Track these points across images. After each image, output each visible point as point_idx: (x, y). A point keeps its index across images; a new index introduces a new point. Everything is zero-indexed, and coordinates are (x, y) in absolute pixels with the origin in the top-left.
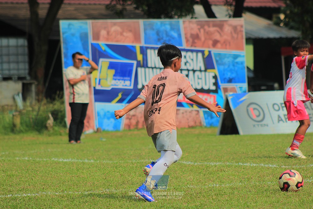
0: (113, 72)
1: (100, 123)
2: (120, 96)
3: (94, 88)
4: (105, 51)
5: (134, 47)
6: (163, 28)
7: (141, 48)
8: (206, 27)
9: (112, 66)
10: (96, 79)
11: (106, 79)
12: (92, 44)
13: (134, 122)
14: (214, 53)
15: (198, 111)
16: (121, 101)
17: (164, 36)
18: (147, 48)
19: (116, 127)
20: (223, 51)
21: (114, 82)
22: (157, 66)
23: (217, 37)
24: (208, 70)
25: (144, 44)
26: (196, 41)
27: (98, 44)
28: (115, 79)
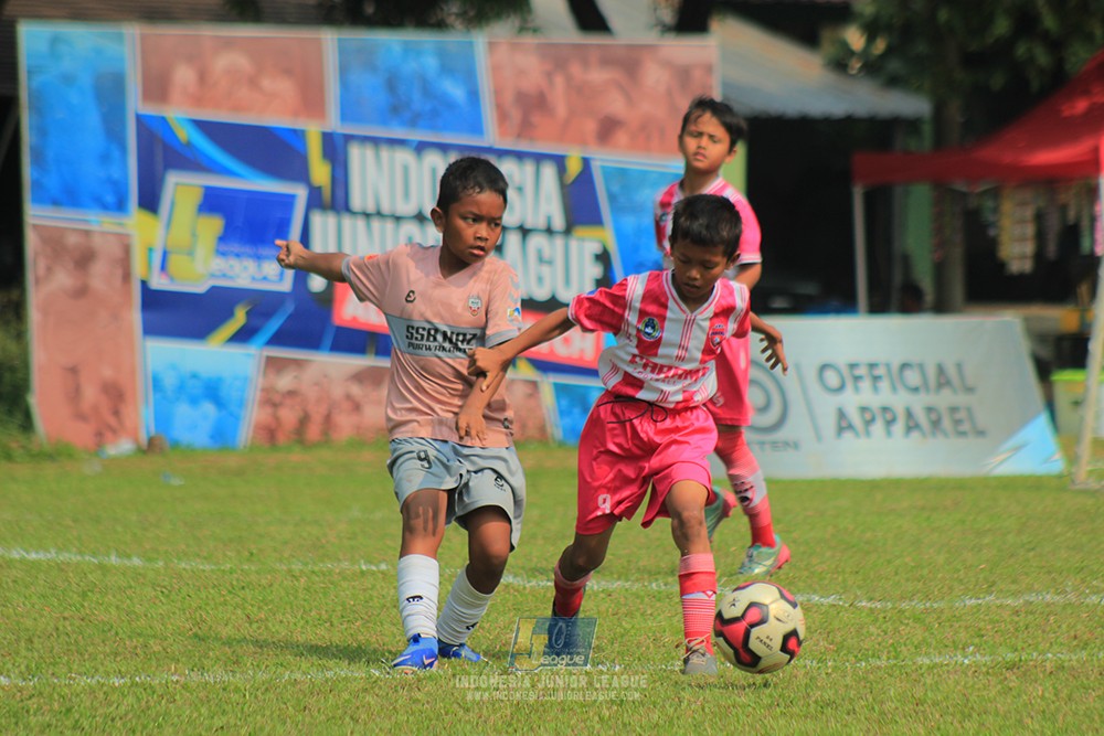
0: (213, 225)
1: (163, 419)
2: (240, 318)
3: (144, 284)
4: (189, 145)
5: (299, 135)
6: (410, 67)
7: (328, 138)
8: (576, 69)
9: (213, 202)
10: (150, 250)
11: (190, 253)
12: (139, 118)
13: (289, 416)
14: (603, 167)
15: (534, 384)
16: (243, 336)
17: (416, 96)
18: (348, 138)
19: (221, 436)
20: (635, 161)
21: (218, 264)
22: (386, 208)
23: (616, 105)
24: (581, 232)
25: (339, 123)
26: (536, 119)
27: (164, 120)
28: (223, 254)
